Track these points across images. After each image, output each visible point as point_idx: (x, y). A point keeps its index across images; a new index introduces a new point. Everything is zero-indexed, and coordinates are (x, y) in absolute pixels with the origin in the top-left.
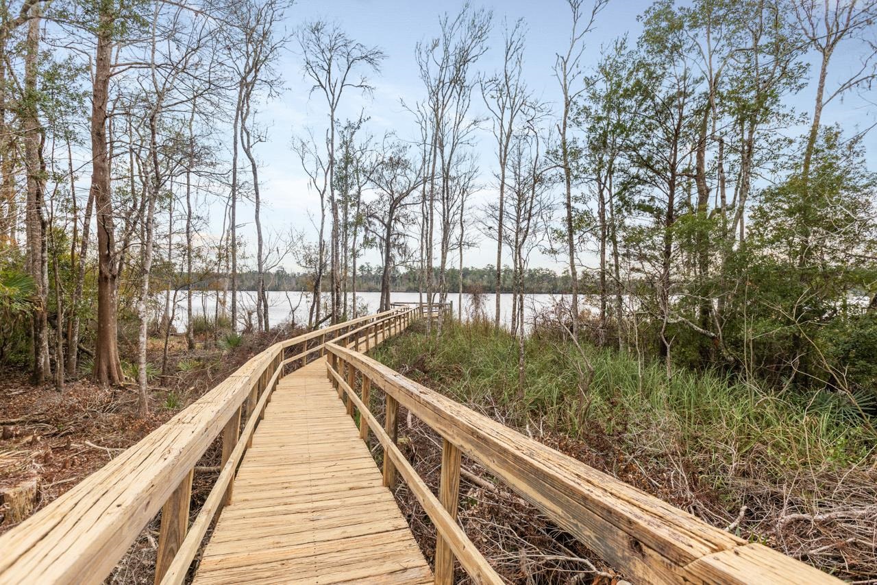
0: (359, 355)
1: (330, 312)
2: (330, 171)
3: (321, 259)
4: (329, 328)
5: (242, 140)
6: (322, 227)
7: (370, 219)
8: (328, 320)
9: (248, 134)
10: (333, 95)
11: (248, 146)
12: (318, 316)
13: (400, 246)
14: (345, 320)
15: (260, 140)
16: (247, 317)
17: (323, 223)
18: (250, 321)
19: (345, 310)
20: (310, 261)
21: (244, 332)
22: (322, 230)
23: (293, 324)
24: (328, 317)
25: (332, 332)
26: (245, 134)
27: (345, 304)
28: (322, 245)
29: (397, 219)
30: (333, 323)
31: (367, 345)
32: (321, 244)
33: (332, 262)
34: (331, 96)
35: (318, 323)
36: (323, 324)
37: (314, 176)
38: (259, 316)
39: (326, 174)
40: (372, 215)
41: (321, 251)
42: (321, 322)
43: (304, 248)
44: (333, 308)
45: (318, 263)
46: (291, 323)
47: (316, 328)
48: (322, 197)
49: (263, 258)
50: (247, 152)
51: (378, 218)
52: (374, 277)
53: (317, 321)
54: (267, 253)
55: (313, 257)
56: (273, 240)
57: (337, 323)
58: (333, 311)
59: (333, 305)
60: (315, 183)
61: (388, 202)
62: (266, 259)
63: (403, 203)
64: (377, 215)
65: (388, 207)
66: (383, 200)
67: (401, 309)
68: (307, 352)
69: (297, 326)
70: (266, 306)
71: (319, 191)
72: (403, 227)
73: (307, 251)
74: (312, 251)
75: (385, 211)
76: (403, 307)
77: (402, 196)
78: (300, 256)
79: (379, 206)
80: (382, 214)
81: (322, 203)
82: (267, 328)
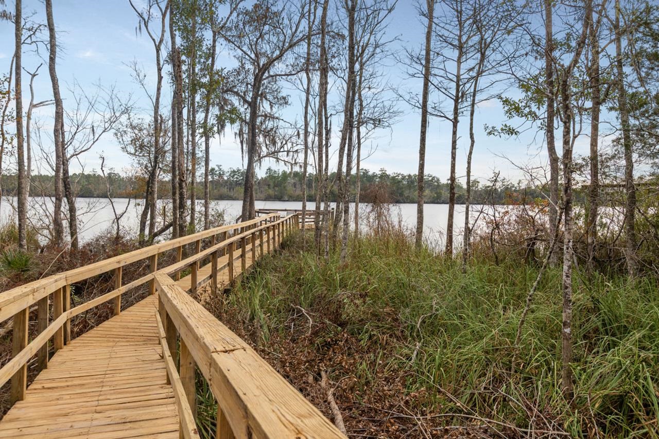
1: (169, 219)
2: (169, 13)
3: (157, 142)
4: (169, 242)
6: (159, 95)
7: (226, 96)
8: (167, 232)
12: (152, 225)
13: (267, 133)
14: (192, 231)
17: (159, 89)
19: (192, 218)
20: (142, 147)
22: (158, 99)
23: (119, 237)
24: (166, 228)
25: (174, 250)
27: (193, 210)
28: (158, 122)
29: (264, 96)
30: (174, 236)
31: (231, 271)
32: (156, 120)
33: (173, 149)
35: (153, 235)
36: (160, 238)
37: (146, 17)
39: (164, 16)
40: (230, 90)
41: (157, 131)
42: (156, 235)
43: (133, 128)
44: (174, 214)
45: (153, 149)
46: (115, 236)
47: (150, 242)
48: (158, 50)
49: (67, 137)
51: (237, 94)
52: (226, 182)
53: (151, 233)
55: (145, 140)
57: (181, 236)
58: (175, 218)
59: (175, 208)
60: (147, 27)
61: (252, 71)
62: (73, 138)
63: (272, 73)
64: (236, 90)
65: (251, 79)
66: (244, 68)
67: (271, 218)
68: (121, 288)
69: (124, 240)
70: (72, 210)
71: (154, 40)
72: (271, 107)
73: (136, 132)
74: (145, 132)
75: (247, 84)
76: (272, 215)
77: (271, 62)
78: (127, 139)
79: (240, 78)
80: (243, 89)
81: (158, 60)
82: (74, 244)
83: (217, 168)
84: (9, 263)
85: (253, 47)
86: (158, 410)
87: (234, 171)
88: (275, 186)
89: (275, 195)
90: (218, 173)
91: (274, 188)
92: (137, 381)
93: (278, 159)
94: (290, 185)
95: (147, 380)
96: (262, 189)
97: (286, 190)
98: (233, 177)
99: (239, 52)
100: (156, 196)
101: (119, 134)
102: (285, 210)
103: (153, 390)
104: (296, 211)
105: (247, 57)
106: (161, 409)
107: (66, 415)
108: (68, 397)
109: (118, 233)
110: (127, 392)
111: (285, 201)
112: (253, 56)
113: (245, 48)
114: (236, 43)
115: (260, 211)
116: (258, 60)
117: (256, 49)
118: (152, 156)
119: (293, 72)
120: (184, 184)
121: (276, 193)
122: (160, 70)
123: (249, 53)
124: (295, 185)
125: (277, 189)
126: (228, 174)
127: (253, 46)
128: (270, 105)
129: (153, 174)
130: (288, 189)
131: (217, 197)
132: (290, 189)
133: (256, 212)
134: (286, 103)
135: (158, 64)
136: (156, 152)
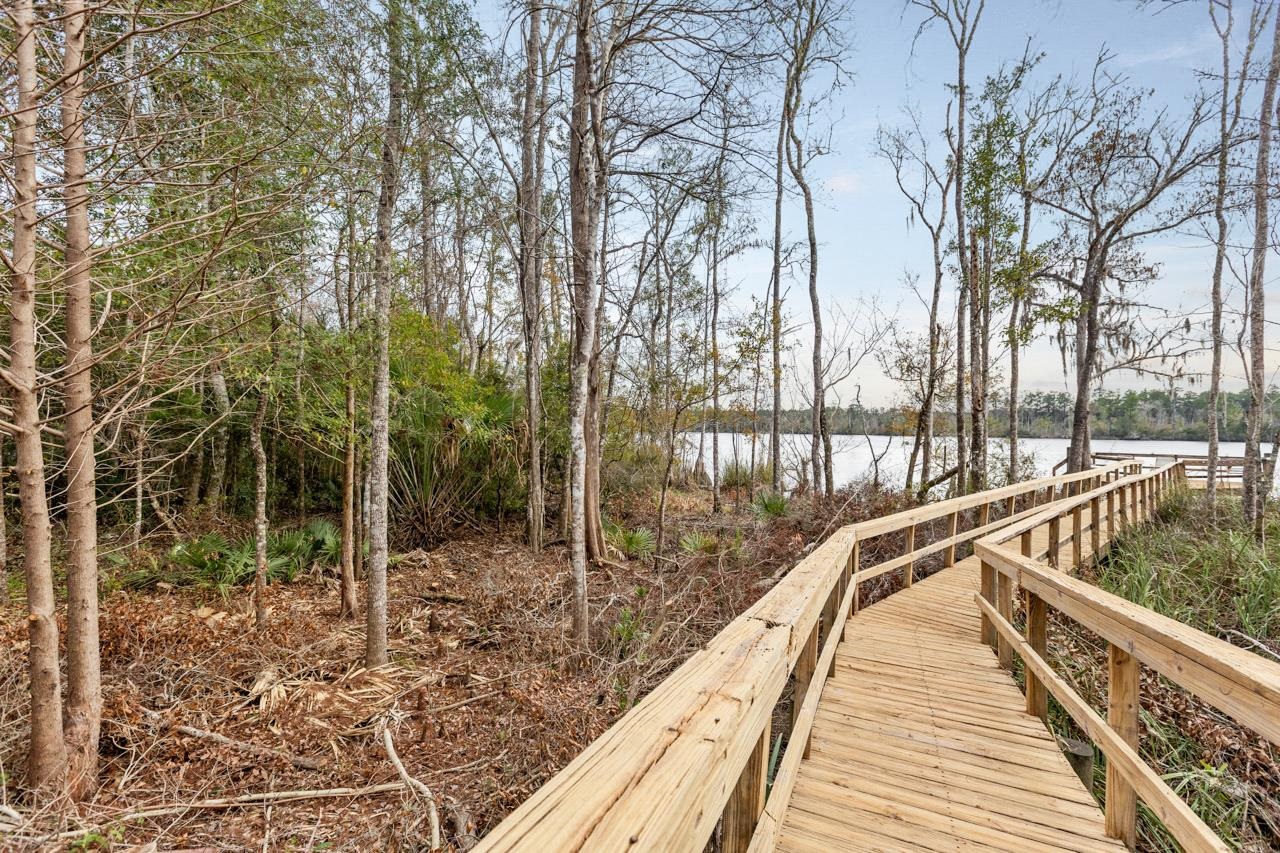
0: (1061, 577)
2: (953, 185)
3: (933, 361)
5: (789, 154)
6: (936, 296)
9: (798, 144)
10: (963, 23)
11: (799, 164)
12: (925, 472)
13: (1113, 331)
15: (820, 153)
16: (800, 468)
17: (937, 291)
18: (805, 475)
20: (910, 368)
21: (794, 492)
22: (935, 303)
23: (877, 484)
24: (947, 475)
26: (792, 144)
28: (935, 335)
29: (1107, 273)
31: (1077, 549)
32: (932, 331)
34: (958, 28)
35: (926, 487)
37: (920, 201)
38: (816, 466)
39: (945, 192)
40: (1041, 275)
41: (934, 343)
42: (932, 484)
43: (899, 345)
44: (959, 457)
45: (927, 370)
46: (872, 483)
47: (922, 499)
48: (936, 239)
49: (824, 364)
50: (797, 175)
51: (1054, 277)
53: (924, 482)
54: (830, 355)
55: (915, 360)
56: (841, 331)
58: (961, 463)
59: (962, 448)
60: (921, 213)
61: (1085, 238)
62: (829, 366)
63: (1125, 234)
64: (1053, 272)
65: (1083, 250)
66: (1068, 237)
67: (1125, 468)
68: (913, 553)
69: (884, 488)
70: (828, 449)
71: (930, 227)
72: (1122, 288)
73: (903, 350)
74: (914, 348)
75: (1075, 260)
76: (1127, 463)
77: (1124, 217)
78: (891, 361)
79: (1061, 252)
80: (1067, 269)
81: (936, 253)
82: (829, 490)
84: (766, 507)
85: (1088, 201)
86: (1036, 754)
87: (1031, 396)
88: (1111, 415)
91: (1108, 418)
92: (975, 693)
93: (1140, 371)
94: (1144, 413)
95: (990, 696)
97: (1134, 422)
99: (1060, 215)
100: (931, 432)
101: (881, 357)
102: (1153, 455)
103: (1008, 716)
104: (1176, 457)
105: (1075, 218)
106: (1040, 755)
107: (896, 716)
108: (886, 689)
109: (876, 479)
110: (968, 708)
112: (1087, 214)
113: (1071, 206)
114: (1054, 202)
115: (1098, 456)
116: (1097, 219)
117: (1093, 203)
118: (925, 379)
119: (1171, 223)
120: (980, 415)
121: (1113, 427)
122: (938, 264)
123: (1079, 211)
124: (1154, 413)
125: (1115, 420)
127: (1088, 198)
128: (1120, 284)
129: (927, 404)
130: (1139, 420)
132: (1142, 418)
133: (1092, 457)
134: (1153, 277)
135: (937, 257)
136: (932, 374)
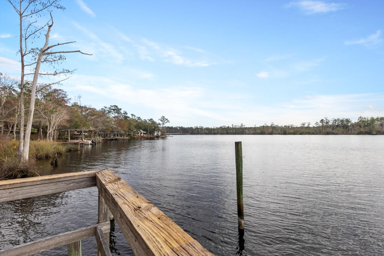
83: (325, 119)
89: (365, 131)
90: (325, 121)
96: (355, 128)
98: (335, 123)
111: (374, 135)
126: (332, 122)
131: (325, 134)
